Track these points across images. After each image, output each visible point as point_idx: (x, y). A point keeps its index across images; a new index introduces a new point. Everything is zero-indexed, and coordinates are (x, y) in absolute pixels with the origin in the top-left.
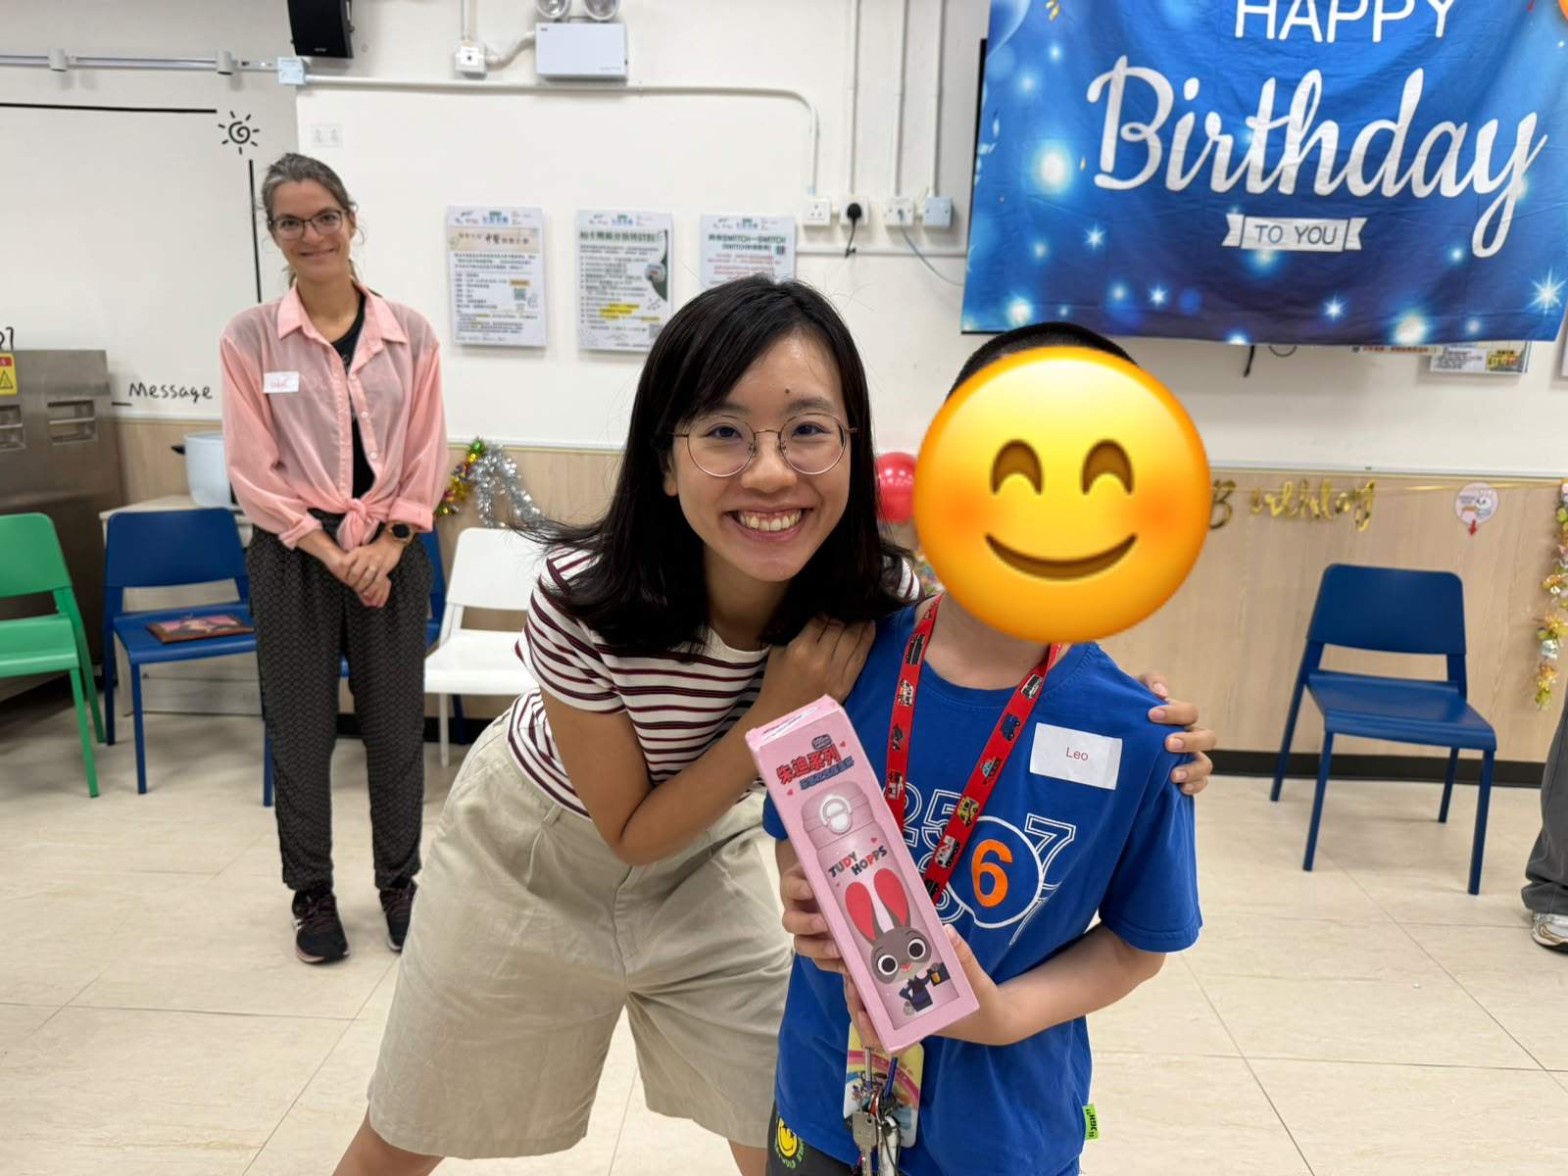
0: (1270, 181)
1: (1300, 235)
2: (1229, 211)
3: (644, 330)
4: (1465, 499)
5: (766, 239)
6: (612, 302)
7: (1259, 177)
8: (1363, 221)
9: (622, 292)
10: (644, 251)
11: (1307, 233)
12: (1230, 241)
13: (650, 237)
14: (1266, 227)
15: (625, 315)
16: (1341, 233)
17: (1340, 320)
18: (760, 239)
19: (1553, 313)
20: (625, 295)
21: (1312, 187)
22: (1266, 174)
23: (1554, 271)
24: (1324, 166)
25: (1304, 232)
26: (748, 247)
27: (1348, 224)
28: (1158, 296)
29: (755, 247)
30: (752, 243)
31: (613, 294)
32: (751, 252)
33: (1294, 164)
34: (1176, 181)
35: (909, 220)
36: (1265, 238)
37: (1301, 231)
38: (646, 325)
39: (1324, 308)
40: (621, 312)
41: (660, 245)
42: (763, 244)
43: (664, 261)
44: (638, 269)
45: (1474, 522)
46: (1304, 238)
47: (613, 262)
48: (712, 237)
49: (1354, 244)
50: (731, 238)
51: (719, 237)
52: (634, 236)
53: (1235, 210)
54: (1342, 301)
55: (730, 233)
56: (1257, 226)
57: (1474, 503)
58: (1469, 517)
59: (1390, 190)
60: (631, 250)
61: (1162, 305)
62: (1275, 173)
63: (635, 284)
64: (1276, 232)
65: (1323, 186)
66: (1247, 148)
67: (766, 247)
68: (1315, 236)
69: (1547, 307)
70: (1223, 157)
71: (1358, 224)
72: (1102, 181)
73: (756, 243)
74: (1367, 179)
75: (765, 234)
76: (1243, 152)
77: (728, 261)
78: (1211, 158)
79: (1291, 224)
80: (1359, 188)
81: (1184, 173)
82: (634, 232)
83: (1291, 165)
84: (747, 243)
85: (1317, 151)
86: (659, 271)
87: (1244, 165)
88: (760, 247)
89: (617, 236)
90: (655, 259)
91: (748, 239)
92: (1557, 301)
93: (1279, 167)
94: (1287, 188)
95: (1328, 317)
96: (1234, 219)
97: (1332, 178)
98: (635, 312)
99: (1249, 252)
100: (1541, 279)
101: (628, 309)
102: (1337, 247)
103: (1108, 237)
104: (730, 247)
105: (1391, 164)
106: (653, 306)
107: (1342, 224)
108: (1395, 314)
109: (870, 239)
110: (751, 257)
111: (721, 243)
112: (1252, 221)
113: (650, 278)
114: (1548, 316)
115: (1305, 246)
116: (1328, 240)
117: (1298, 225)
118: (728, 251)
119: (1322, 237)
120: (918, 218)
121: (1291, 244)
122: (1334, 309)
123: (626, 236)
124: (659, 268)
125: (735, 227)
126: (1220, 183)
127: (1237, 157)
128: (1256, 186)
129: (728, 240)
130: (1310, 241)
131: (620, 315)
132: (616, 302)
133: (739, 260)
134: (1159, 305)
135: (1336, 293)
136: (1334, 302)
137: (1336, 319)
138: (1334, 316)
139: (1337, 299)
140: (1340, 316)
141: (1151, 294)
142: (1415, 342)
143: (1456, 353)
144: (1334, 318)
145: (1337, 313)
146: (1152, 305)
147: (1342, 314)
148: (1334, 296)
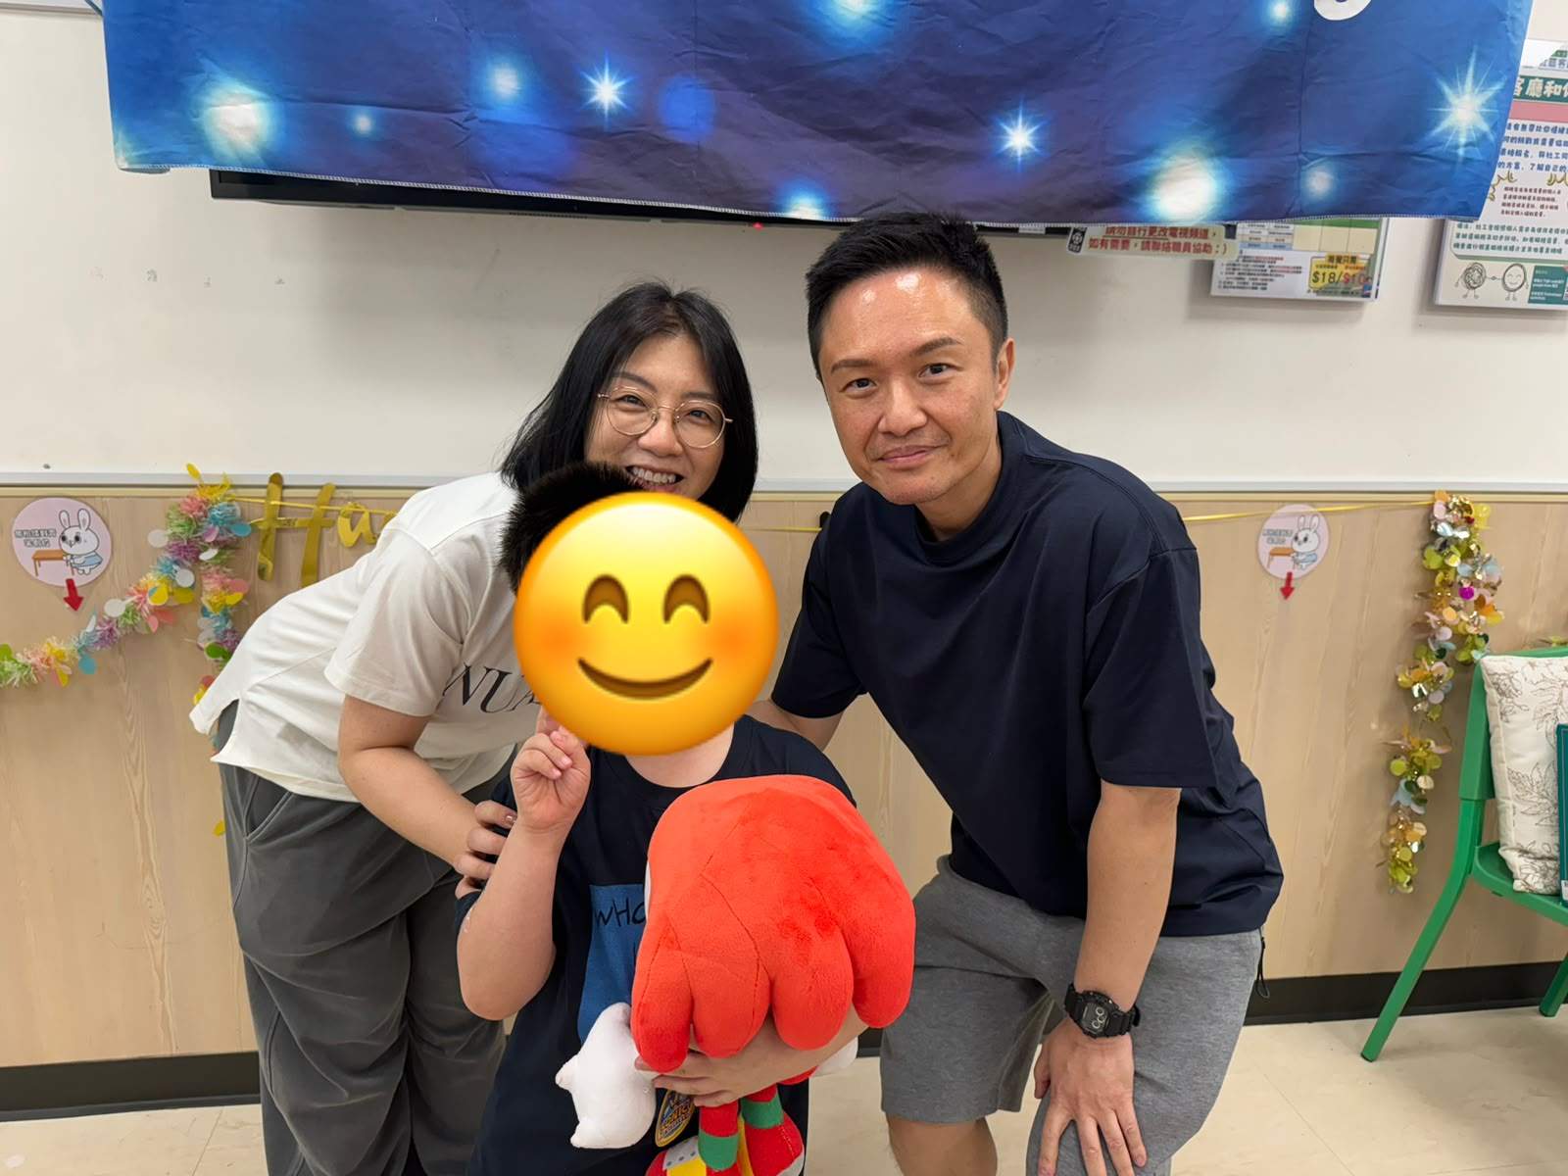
4: (1273, 534)
17: (1034, 165)
19: (1477, 154)
23: (1480, 57)
28: (606, 92)
39: (998, 135)
45: (1290, 576)
54: (1034, 122)
57: (1289, 542)
58: (1281, 567)
61: (618, 114)
69: (1463, 140)
92: (1485, 127)
95: (1005, 156)
100: (1453, 76)
108: (1150, 151)
114: (1467, 160)
122: (1019, 138)
134: (610, 115)
135: (1021, 102)
136: (1020, 120)
137: (1023, 161)
138: (1020, 153)
139: (1024, 115)
140: (1033, 154)
141: (589, 85)
142: (1201, 218)
143: (1258, 260)
144: (1019, 159)
145: (1029, 148)
146: (594, 111)
147: (1036, 150)
148: (1017, 106)
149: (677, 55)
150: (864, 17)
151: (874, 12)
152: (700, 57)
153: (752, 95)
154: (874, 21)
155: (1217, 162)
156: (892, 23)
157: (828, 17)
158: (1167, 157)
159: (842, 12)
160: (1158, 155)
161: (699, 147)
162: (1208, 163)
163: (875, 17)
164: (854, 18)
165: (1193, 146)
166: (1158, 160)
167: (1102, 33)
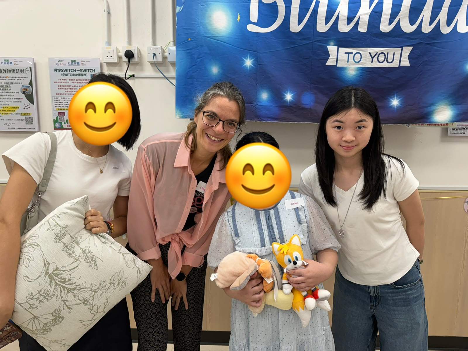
0: (352, 24)
1: (373, 58)
2: (329, 45)
3: (22, 120)
5: (84, 71)
6: (5, 106)
7: (346, 22)
8: (411, 48)
9: (10, 100)
10: (19, 78)
11: (376, 56)
12: (330, 62)
13: (22, 71)
14: (352, 53)
15: (12, 112)
16: (397, 56)
17: (399, 108)
18: (82, 70)
20: (11, 102)
21: (379, 28)
22: (349, 20)
24: (385, 14)
25: (374, 56)
26: (76, 75)
27: (402, 50)
28: (289, 97)
29: (79, 75)
30: (77, 73)
31: (4, 102)
32: (77, 77)
33: (367, 14)
34: (295, 27)
35: (159, 59)
36: (351, 60)
37: (373, 55)
38: (23, 117)
39: (390, 102)
40: (9, 111)
41: (28, 75)
42: (83, 73)
43: (31, 83)
44: (17, 88)
46: (375, 59)
47: (3, 84)
48: (55, 70)
49: (406, 63)
50: (65, 71)
51: (59, 70)
52: (14, 71)
53: (332, 43)
54: (399, 98)
55: (65, 67)
56: (346, 53)
59: (427, 29)
60: (12, 78)
61: (291, 102)
62: (356, 19)
63: (16, 96)
64: (358, 56)
65: (385, 27)
66: (337, 5)
67: (85, 75)
68: (382, 58)
70: (322, 10)
71: (407, 50)
72: (251, 28)
73: (79, 72)
74: (412, 22)
75: (84, 68)
76: (335, 7)
77: (65, 82)
78: (315, 11)
79: (367, 51)
80: (407, 28)
81: (300, 22)
82: (13, 68)
83: (364, 14)
84: (75, 73)
85: (380, 5)
86: (28, 89)
87: (336, 14)
88: (82, 75)
89: (5, 71)
90: (26, 82)
91: (75, 71)
93: (358, 16)
94: (363, 29)
95: (391, 107)
96: (332, 49)
97: (390, 23)
98: (17, 111)
99: (342, 69)
101: (14, 109)
102: (395, 64)
103: (257, 62)
104: (66, 75)
105: (426, 13)
106: (26, 108)
107: (398, 51)
108: (433, 104)
109: (142, 70)
110: (78, 80)
111: (61, 73)
112: (342, 50)
113: (24, 93)
115: (375, 64)
116: (390, 60)
117: (371, 51)
118: (65, 77)
119: (386, 59)
120: (164, 58)
121: (367, 63)
122: (395, 102)
123: (9, 71)
124: (28, 87)
125: (67, 64)
126: (322, 27)
127: (331, 11)
128: (344, 28)
129: (64, 71)
130: (379, 62)
131: (9, 112)
132: (6, 106)
133: (71, 82)
134: (290, 102)
135: (396, 93)
136: (395, 98)
137: (396, 108)
138: (395, 106)
139: (397, 96)
140: (399, 106)
141: (285, 95)
142: (448, 121)
143: (462, 125)
144: (395, 108)
145: (398, 105)
146: (286, 102)
147: (400, 105)
148: (395, 94)
149: (306, 87)
150: (354, 75)
151: (356, 74)
152: (312, 87)
153: (324, 95)
154: (357, 76)
155: (452, 106)
156: (361, 76)
157: (344, 76)
158: (437, 106)
159: (348, 74)
160: (435, 105)
161: (311, 108)
162: (449, 107)
163: (357, 75)
164: (351, 76)
165: (445, 103)
166: (435, 107)
167: (418, 75)
